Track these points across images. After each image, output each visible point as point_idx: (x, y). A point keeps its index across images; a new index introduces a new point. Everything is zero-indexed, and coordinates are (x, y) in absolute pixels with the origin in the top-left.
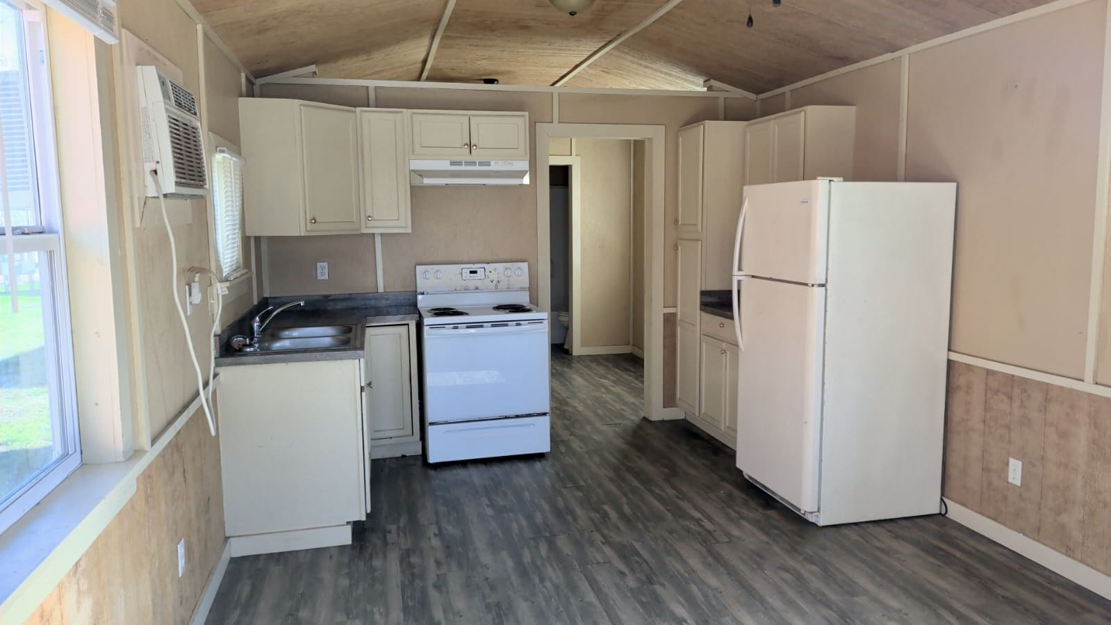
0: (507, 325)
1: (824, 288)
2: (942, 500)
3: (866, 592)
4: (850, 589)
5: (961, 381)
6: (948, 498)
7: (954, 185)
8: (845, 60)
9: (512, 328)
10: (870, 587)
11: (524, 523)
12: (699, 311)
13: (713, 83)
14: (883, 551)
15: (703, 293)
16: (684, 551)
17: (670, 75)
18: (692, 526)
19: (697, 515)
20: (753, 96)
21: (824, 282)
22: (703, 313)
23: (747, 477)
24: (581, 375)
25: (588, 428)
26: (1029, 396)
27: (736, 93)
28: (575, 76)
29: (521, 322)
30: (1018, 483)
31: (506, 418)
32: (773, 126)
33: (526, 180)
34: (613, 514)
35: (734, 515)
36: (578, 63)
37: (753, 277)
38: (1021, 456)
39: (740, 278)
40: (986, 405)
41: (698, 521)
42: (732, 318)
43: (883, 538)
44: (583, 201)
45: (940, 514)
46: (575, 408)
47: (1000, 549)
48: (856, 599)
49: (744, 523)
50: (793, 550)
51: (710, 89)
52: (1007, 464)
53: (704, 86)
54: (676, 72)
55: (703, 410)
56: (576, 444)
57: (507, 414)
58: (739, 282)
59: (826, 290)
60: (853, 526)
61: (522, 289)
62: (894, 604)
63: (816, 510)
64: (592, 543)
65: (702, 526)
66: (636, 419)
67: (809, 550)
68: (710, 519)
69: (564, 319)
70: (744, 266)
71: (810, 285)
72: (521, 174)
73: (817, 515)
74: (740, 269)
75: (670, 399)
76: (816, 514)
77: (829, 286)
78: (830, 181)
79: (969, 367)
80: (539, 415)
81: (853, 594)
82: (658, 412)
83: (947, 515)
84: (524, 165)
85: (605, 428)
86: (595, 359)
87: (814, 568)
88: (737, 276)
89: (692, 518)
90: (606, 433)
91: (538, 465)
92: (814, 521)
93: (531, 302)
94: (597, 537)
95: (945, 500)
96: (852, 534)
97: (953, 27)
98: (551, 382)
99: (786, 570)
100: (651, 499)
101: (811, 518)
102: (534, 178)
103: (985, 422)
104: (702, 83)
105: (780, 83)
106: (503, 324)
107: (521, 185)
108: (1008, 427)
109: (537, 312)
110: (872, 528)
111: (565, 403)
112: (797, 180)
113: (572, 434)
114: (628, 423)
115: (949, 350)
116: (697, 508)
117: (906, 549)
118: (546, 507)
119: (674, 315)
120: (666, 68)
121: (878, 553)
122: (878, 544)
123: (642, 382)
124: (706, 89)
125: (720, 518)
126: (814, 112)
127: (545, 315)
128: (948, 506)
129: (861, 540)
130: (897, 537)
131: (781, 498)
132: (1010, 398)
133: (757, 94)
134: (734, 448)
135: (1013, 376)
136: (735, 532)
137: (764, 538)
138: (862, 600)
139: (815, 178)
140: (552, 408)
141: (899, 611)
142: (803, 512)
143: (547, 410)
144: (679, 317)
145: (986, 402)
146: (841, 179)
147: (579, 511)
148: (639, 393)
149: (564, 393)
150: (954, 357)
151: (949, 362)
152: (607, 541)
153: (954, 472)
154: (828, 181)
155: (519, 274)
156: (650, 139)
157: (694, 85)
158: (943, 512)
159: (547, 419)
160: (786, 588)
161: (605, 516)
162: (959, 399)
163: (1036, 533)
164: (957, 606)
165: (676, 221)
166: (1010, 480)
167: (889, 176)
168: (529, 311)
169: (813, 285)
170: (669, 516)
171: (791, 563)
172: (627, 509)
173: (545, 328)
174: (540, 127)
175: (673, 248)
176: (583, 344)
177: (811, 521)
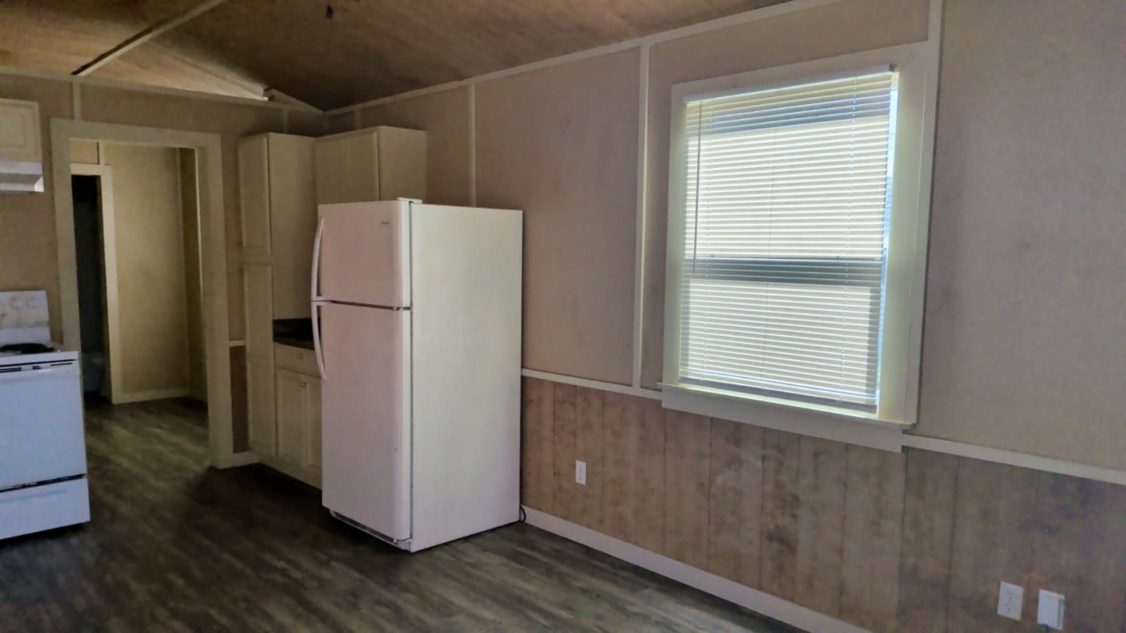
0: (19, 370)
1: (409, 311)
2: (521, 508)
3: (461, 610)
4: (445, 610)
5: (533, 395)
6: (525, 505)
7: (521, 212)
8: (415, 83)
9: (27, 373)
10: (464, 603)
11: (59, 612)
12: (272, 343)
13: (274, 92)
14: (472, 565)
15: (277, 323)
16: (271, 608)
17: (223, 78)
18: (278, 578)
19: (281, 564)
20: (320, 112)
21: (409, 305)
22: (277, 344)
23: (334, 516)
24: (126, 427)
25: (139, 487)
26: (589, 404)
27: (302, 107)
28: (100, 69)
29: (40, 365)
30: (583, 482)
31: (24, 486)
32: (344, 144)
33: (39, 187)
34: (179, 582)
35: (324, 557)
36: (103, 52)
37: (334, 302)
38: (585, 457)
39: (319, 304)
40: (554, 416)
41: (283, 572)
42: (313, 348)
43: (474, 554)
44: (117, 219)
45: (520, 521)
46: (119, 465)
47: (570, 545)
48: (454, 619)
49: (334, 563)
50: (389, 583)
51: (271, 98)
52: (574, 466)
53: (265, 95)
54: (230, 75)
55: (281, 450)
56: (124, 508)
57: (26, 482)
58: (319, 308)
59: (411, 313)
60: (446, 547)
61: (38, 324)
62: (488, 615)
63: (409, 537)
64: (154, 619)
65: (289, 577)
66: (199, 469)
67: (404, 578)
68: (297, 566)
69: (97, 361)
70: (323, 291)
71: (395, 309)
72: (32, 179)
73: (410, 543)
74: (319, 294)
75: (241, 442)
76: (408, 541)
77: (415, 309)
78: (410, 202)
79: (540, 382)
80: (70, 478)
81: (450, 615)
82: (228, 458)
83: (526, 521)
84: (35, 168)
85: (162, 484)
86: (144, 406)
87: (410, 596)
88: (316, 301)
89: (275, 569)
90: (161, 489)
91: (74, 541)
92: (406, 549)
93: (53, 339)
94: (162, 613)
95: (524, 507)
96: (443, 555)
97: (512, 61)
98: (86, 438)
99: (380, 603)
100: (227, 557)
101: (403, 546)
102: (49, 185)
103: (554, 431)
104: (262, 92)
105: (349, 101)
106: (15, 368)
107: (33, 193)
108: (574, 433)
109: (62, 350)
110: (461, 546)
111: (106, 461)
112: (373, 199)
113: (120, 497)
114: (191, 476)
115: (522, 367)
116: (281, 558)
117: (494, 560)
118: (91, 589)
119: (242, 349)
120: (220, 70)
121: (469, 568)
122: (469, 560)
123: (206, 426)
124: (266, 99)
125: (306, 563)
126: (386, 134)
127: (75, 355)
128: (526, 513)
129: (453, 559)
130: (485, 550)
131: (372, 531)
132: (574, 405)
133: (324, 109)
134: (318, 487)
135: (576, 386)
136: (326, 574)
137: (356, 575)
138: (460, 619)
139: (395, 199)
140: (89, 469)
141: (494, 621)
142: (395, 541)
143: (84, 470)
144: (248, 349)
145: (554, 412)
146: (420, 201)
147: (134, 585)
148: (203, 439)
149: (102, 448)
150: (527, 373)
151: (523, 378)
152: (175, 614)
153: (530, 480)
154: (408, 203)
155: (36, 305)
156: (202, 149)
157: (253, 93)
158: (522, 519)
159: (83, 484)
160: (383, 623)
161: (169, 586)
162: (532, 411)
163: (600, 525)
164: (544, 605)
165: (240, 243)
166: (578, 481)
167: (461, 200)
168: (51, 350)
169: (398, 309)
170: (248, 571)
171: (387, 595)
172: (197, 573)
173: (75, 369)
174: (56, 123)
175: (238, 272)
176: (125, 390)
177: (403, 548)
